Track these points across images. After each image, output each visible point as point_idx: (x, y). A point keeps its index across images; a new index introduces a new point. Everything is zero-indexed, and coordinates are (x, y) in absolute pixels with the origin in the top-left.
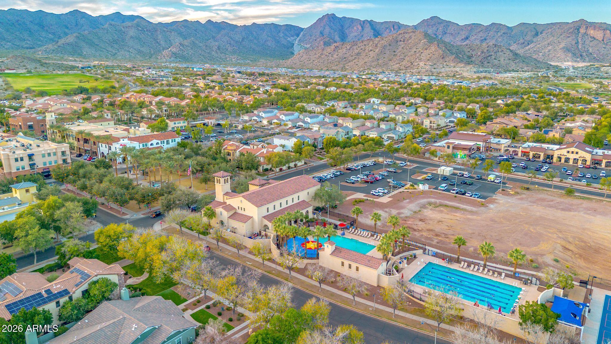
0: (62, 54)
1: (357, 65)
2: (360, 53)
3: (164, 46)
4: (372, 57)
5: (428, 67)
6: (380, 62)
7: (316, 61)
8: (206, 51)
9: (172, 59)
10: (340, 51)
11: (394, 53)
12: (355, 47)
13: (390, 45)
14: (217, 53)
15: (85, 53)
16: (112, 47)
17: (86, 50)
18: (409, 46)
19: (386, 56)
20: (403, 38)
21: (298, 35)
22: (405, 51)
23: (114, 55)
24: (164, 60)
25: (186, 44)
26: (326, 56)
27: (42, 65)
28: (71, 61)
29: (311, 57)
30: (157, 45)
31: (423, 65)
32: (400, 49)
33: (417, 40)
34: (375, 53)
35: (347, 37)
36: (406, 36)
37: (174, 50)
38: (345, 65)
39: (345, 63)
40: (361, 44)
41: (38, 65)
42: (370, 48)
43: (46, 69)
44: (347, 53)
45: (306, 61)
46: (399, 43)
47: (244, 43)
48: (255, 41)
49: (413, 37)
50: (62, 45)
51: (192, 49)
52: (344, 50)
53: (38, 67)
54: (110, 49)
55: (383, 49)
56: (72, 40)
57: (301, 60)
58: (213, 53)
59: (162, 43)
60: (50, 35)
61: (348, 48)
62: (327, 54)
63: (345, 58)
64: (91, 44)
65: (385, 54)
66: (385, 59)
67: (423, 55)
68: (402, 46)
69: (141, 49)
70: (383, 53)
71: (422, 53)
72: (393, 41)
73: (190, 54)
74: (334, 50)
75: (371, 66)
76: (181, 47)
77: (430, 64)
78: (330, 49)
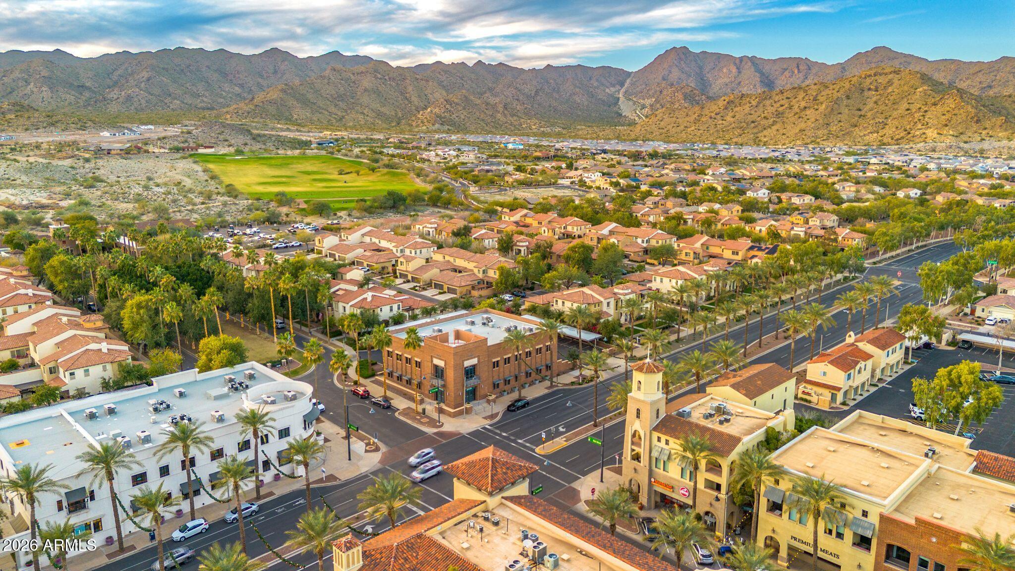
0: (262, 118)
1: (784, 134)
2: (782, 113)
3: (416, 103)
4: (813, 120)
5: (949, 140)
6: (834, 128)
7: (693, 128)
8: (487, 112)
9: (437, 126)
10: (736, 109)
11: (859, 113)
12: (768, 102)
13: (848, 97)
14: (505, 116)
15: (295, 116)
16: (336, 105)
17: (299, 113)
18: (891, 98)
19: (843, 117)
20: (875, 84)
21: (622, 84)
22: (883, 108)
23: (341, 119)
24: (424, 128)
25: (456, 100)
26: (711, 118)
27: (254, 139)
28: (282, 130)
29: (680, 120)
30: (407, 102)
31: (935, 135)
32: (870, 104)
33: (906, 88)
34: (817, 112)
35: (711, 86)
36: (880, 81)
37: (437, 110)
38: (759, 135)
39: (755, 131)
40: (780, 97)
41: (248, 140)
42: (803, 104)
43: (263, 147)
44: (753, 112)
45: (670, 127)
46: (866, 93)
47: (539, 98)
48: (555, 95)
49: (896, 82)
50: (261, 104)
51: (464, 109)
52: (747, 108)
53: (248, 142)
54: (333, 109)
55: (836, 106)
56: (275, 97)
57: (661, 126)
58: (499, 116)
59: (415, 99)
60: (237, 88)
61: (754, 103)
62: (713, 115)
63: (753, 122)
64: (305, 102)
65: (840, 113)
66: (842, 124)
67: (928, 115)
68: (874, 99)
69: (383, 109)
70: (836, 113)
71: (926, 111)
72: (853, 89)
73: (463, 117)
74: (726, 108)
75: (817, 137)
76: (448, 106)
77: (951, 133)
78: (716, 107)
